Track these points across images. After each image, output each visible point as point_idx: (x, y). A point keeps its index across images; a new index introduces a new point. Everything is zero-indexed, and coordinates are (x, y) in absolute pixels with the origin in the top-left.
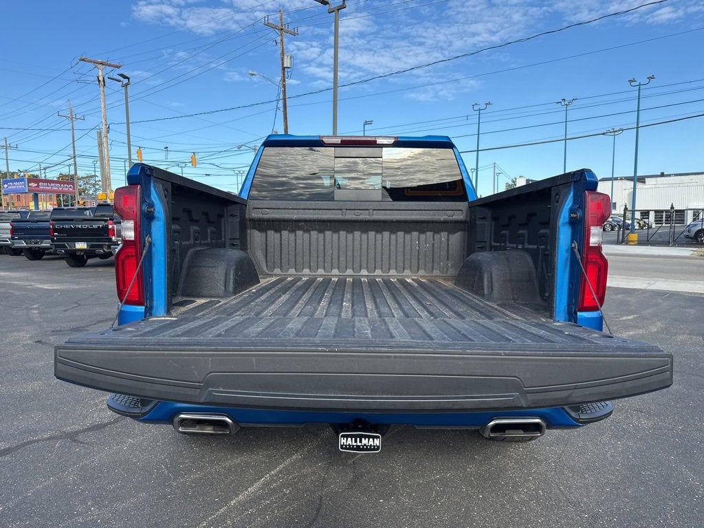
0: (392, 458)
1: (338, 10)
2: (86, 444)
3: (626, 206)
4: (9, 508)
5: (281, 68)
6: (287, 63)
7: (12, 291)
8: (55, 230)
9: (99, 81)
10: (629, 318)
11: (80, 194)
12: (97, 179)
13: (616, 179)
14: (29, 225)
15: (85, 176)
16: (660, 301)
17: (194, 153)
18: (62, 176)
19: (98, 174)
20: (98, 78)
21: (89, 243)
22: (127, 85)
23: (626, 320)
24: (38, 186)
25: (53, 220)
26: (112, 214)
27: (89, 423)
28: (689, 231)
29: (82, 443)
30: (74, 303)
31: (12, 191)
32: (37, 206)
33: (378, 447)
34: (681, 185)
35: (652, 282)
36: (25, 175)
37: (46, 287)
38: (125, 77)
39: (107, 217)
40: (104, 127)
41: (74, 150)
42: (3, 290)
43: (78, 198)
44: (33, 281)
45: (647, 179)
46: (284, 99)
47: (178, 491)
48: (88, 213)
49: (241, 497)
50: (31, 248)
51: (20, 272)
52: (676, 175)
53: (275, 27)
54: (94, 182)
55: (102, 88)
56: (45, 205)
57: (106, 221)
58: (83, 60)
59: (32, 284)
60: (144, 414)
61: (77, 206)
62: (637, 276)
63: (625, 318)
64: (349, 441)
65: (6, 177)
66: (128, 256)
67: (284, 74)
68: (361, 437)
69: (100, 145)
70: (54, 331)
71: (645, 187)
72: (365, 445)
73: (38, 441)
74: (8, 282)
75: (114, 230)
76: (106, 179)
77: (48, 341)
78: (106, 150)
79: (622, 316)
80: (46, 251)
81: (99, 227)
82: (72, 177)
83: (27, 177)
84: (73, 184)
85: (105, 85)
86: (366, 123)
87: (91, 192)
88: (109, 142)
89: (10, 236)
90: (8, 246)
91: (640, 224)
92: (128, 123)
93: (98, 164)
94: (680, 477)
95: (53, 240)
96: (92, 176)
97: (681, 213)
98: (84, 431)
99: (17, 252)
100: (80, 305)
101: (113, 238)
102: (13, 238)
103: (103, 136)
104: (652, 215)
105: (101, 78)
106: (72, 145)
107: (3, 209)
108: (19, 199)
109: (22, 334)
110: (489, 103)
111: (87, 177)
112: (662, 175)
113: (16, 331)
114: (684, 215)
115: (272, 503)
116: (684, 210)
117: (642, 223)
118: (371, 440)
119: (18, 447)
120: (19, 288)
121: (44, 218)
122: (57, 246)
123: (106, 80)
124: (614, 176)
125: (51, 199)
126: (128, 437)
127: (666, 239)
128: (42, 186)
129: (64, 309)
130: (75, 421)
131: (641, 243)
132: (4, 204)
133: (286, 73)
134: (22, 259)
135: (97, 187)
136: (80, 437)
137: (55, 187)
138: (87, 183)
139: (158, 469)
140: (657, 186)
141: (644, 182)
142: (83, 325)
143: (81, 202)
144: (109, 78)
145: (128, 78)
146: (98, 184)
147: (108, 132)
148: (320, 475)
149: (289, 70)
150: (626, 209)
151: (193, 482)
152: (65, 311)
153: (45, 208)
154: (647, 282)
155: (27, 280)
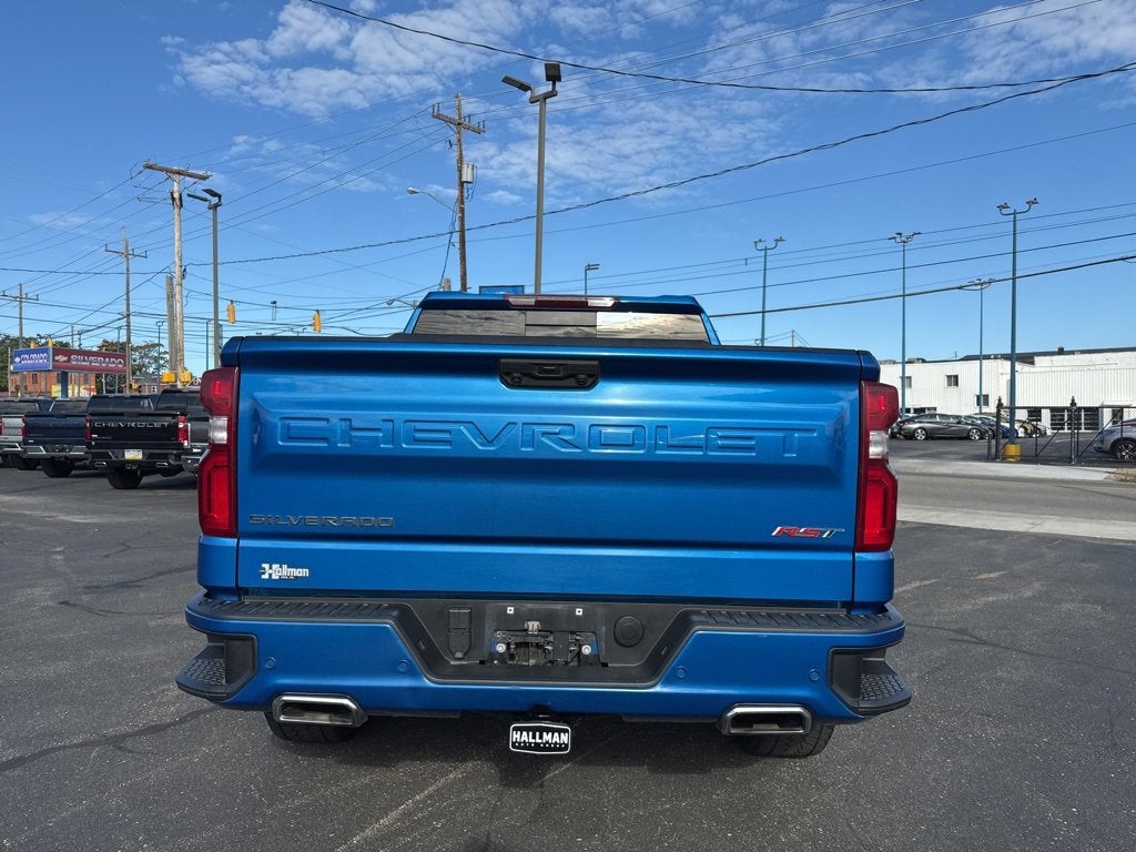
0: (600, 779)
1: (545, 99)
2: (138, 753)
3: (1000, 400)
4: (20, 844)
5: (457, 183)
6: (467, 176)
7: (22, 526)
8: (94, 430)
9: (173, 199)
10: (991, 575)
11: (134, 374)
12: (162, 350)
13: (987, 357)
14: (52, 422)
15: (144, 344)
16: (1046, 550)
17: (318, 311)
18: (106, 344)
19: (165, 342)
20: (172, 194)
21: (146, 451)
22: (215, 207)
23: (985, 579)
24: (69, 360)
25: (92, 414)
26: (184, 405)
27: (141, 723)
28: (1102, 441)
29: (130, 751)
30: (120, 544)
31: (26, 368)
32: (65, 391)
33: (566, 745)
34: (1092, 368)
35: (1039, 522)
36: (47, 343)
37: (76, 519)
38: (214, 194)
39: (177, 410)
40: (177, 269)
41: (128, 305)
42: (8, 523)
43: (130, 380)
44: (54, 510)
45: (1036, 359)
46: (462, 231)
47: (274, 823)
48: (146, 404)
49: (368, 832)
50: (53, 458)
51: (34, 496)
52: (1083, 352)
53: (448, 121)
54: (156, 355)
55: (176, 210)
56: (76, 391)
57: (174, 416)
58: (150, 167)
59: (52, 514)
60: (229, 695)
61: (127, 393)
62: (1016, 511)
63: (983, 577)
64: (525, 737)
65: (17, 344)
66: (216, 467)
67: (462, 192)
68: (542, 730)
69: (171, 297)
70: (89, 588)
71: (1035, 370)
72: (547, 742)
73: (64, 747)
74: (17, 512)
75: (187, 430)
76: (177, 350)
77: (79, 602)
78: (178, 305)
79: (980, 573)
80: (77, 464)
81: (163, 426)
82: (123, 346)
83: (50, 345)
84: (124, 357)
85: (181, 206)
86: (589, 268)
87: (151, 370)
88: (185, 293)
89: (20, 438)
90: (16, 455)
91: (1026, 429)
92: (216, 265)
93: (166, 326)
94: (1034, 811)
95: (89, 446)
96: (154, 346)
97: (1093, 413)
98: (134, 735)
99: (29, 464)
100: (129, 548)
101: (186, 443)
102: (25, 442)
103: (175, 283)
104: (1046, 415)
105: (176, 195)
106: (125, 297)
107: (9, 395)
108: (35, 380)
109: (38, 591)
110: (781, 240)
111: (147, 346)
112: (1061, 352)
113: (29, 586)
114: (1097, 415)
115: (414, 840)
116: (1097, 408)
117: (1029, 427)
118: (556, 734)
119: (33, 757)
120: (32, 521)
121: (76, 411)
122: (95, 456)
123: (184, 197)
124: (984, 353)
125: (86, 381)
126: (201, 744)
127: (1066, 453)
128: (75, 361)
129: (106, 553)
130: (120, 719)
131: (1025, 459)
132: (11, 388)
133: (465, 191)
134: (38, 476)
135: (162, 362)
136: (129, 744)
137: (96, 363)
138: (146, 356)
139: (245, 791)
140: (1053, 369)
141: (1033, 363)
142: (133, 578)
143: (135, 386)
144: (189, 195)
145: (219, 196)
146: (162, 358)
147: (183, 277)
148: (489, 801)
149: (470, 185)
150: (1000, 405)
151: (296, 809)
152: (106, 556)
153: (76, 395)
154: (1030, 521)
155: (46, 509)
